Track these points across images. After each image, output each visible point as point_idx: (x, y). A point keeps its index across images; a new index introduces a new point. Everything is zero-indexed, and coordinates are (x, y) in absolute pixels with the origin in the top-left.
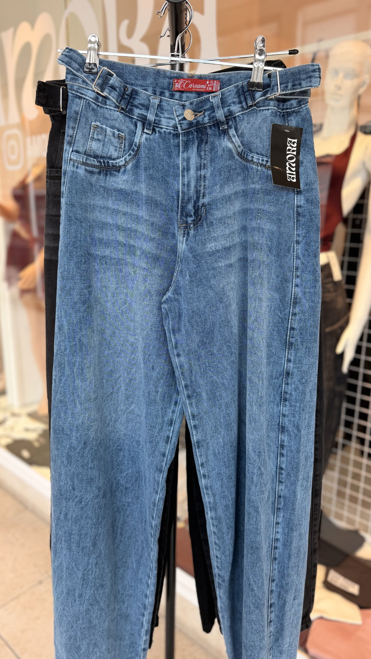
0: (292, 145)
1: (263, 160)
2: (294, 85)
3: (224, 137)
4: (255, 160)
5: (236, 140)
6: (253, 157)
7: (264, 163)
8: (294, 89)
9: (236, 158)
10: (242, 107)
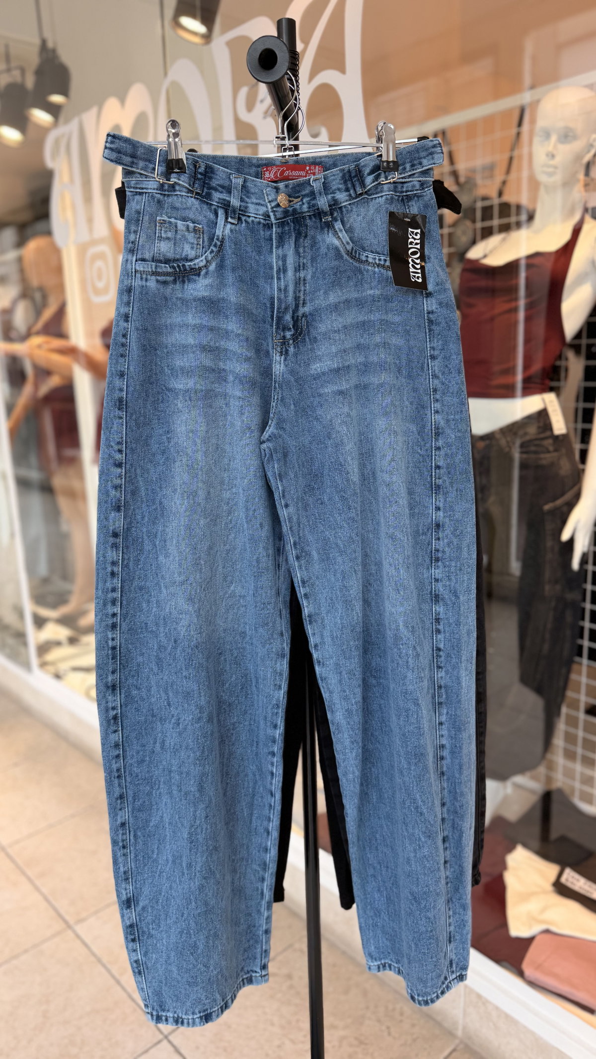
0: (414, 237)
1: (380, 260)
2: (413, 166)
3: (328, 231)
4: (370, 260)
5: (343, 235)
6: (367, 257)
7: (382, 263)
8: (413, 170)
9: (344, 258)
10: (350, 195)
